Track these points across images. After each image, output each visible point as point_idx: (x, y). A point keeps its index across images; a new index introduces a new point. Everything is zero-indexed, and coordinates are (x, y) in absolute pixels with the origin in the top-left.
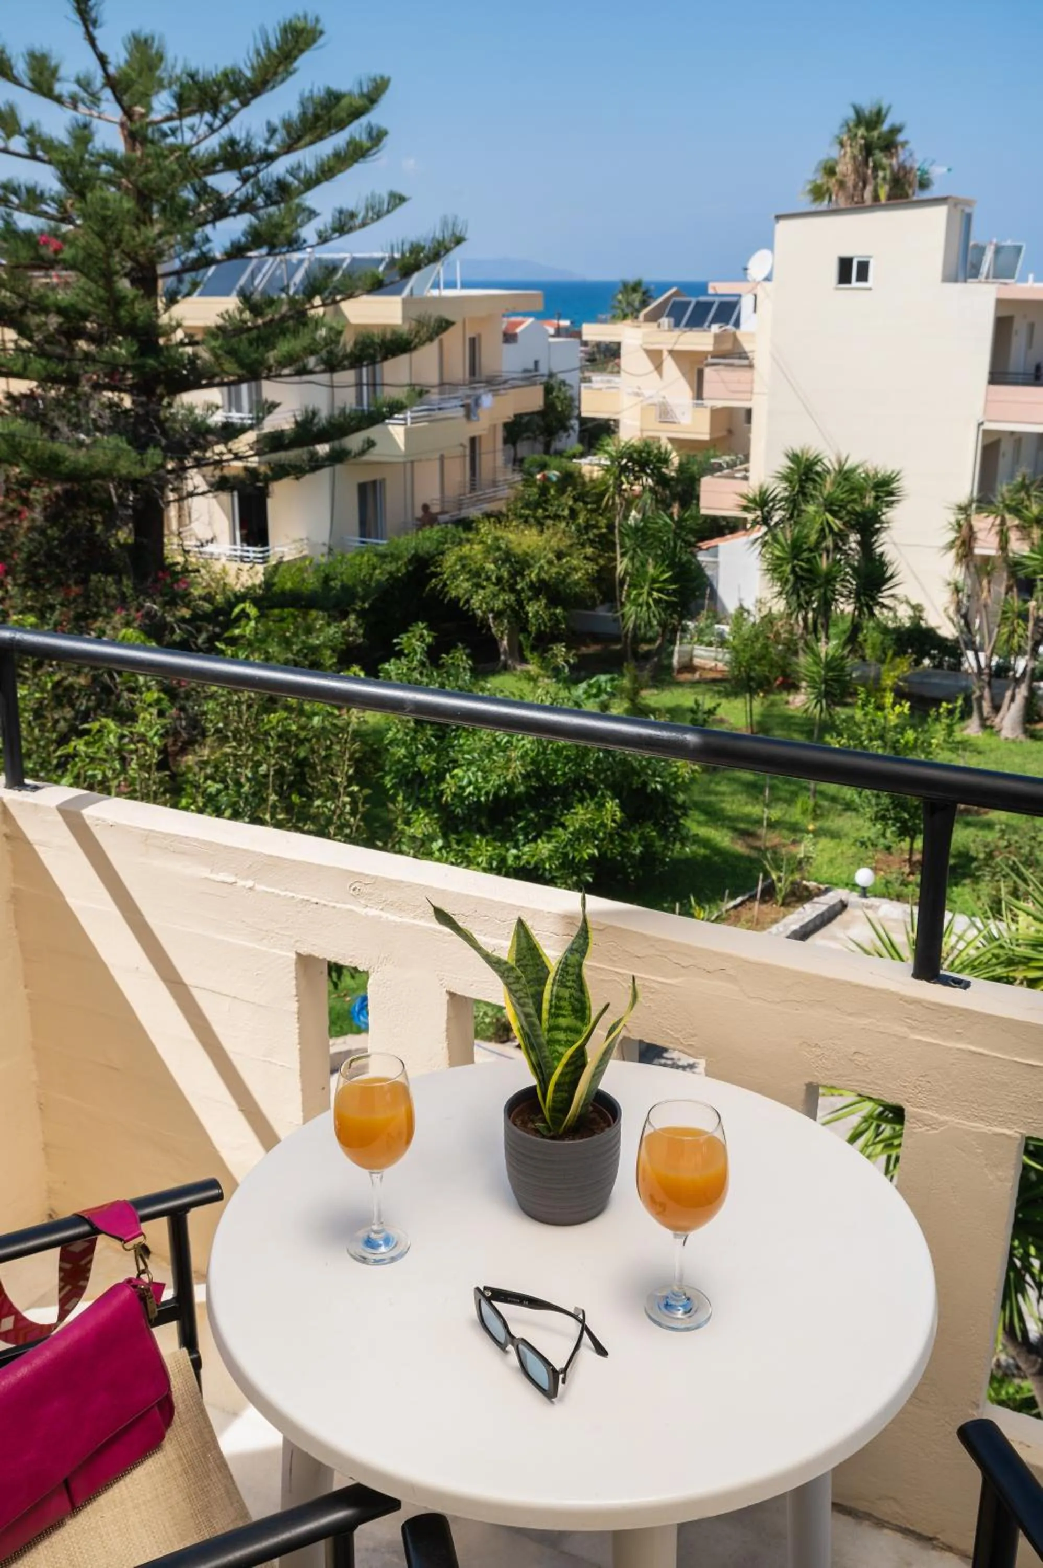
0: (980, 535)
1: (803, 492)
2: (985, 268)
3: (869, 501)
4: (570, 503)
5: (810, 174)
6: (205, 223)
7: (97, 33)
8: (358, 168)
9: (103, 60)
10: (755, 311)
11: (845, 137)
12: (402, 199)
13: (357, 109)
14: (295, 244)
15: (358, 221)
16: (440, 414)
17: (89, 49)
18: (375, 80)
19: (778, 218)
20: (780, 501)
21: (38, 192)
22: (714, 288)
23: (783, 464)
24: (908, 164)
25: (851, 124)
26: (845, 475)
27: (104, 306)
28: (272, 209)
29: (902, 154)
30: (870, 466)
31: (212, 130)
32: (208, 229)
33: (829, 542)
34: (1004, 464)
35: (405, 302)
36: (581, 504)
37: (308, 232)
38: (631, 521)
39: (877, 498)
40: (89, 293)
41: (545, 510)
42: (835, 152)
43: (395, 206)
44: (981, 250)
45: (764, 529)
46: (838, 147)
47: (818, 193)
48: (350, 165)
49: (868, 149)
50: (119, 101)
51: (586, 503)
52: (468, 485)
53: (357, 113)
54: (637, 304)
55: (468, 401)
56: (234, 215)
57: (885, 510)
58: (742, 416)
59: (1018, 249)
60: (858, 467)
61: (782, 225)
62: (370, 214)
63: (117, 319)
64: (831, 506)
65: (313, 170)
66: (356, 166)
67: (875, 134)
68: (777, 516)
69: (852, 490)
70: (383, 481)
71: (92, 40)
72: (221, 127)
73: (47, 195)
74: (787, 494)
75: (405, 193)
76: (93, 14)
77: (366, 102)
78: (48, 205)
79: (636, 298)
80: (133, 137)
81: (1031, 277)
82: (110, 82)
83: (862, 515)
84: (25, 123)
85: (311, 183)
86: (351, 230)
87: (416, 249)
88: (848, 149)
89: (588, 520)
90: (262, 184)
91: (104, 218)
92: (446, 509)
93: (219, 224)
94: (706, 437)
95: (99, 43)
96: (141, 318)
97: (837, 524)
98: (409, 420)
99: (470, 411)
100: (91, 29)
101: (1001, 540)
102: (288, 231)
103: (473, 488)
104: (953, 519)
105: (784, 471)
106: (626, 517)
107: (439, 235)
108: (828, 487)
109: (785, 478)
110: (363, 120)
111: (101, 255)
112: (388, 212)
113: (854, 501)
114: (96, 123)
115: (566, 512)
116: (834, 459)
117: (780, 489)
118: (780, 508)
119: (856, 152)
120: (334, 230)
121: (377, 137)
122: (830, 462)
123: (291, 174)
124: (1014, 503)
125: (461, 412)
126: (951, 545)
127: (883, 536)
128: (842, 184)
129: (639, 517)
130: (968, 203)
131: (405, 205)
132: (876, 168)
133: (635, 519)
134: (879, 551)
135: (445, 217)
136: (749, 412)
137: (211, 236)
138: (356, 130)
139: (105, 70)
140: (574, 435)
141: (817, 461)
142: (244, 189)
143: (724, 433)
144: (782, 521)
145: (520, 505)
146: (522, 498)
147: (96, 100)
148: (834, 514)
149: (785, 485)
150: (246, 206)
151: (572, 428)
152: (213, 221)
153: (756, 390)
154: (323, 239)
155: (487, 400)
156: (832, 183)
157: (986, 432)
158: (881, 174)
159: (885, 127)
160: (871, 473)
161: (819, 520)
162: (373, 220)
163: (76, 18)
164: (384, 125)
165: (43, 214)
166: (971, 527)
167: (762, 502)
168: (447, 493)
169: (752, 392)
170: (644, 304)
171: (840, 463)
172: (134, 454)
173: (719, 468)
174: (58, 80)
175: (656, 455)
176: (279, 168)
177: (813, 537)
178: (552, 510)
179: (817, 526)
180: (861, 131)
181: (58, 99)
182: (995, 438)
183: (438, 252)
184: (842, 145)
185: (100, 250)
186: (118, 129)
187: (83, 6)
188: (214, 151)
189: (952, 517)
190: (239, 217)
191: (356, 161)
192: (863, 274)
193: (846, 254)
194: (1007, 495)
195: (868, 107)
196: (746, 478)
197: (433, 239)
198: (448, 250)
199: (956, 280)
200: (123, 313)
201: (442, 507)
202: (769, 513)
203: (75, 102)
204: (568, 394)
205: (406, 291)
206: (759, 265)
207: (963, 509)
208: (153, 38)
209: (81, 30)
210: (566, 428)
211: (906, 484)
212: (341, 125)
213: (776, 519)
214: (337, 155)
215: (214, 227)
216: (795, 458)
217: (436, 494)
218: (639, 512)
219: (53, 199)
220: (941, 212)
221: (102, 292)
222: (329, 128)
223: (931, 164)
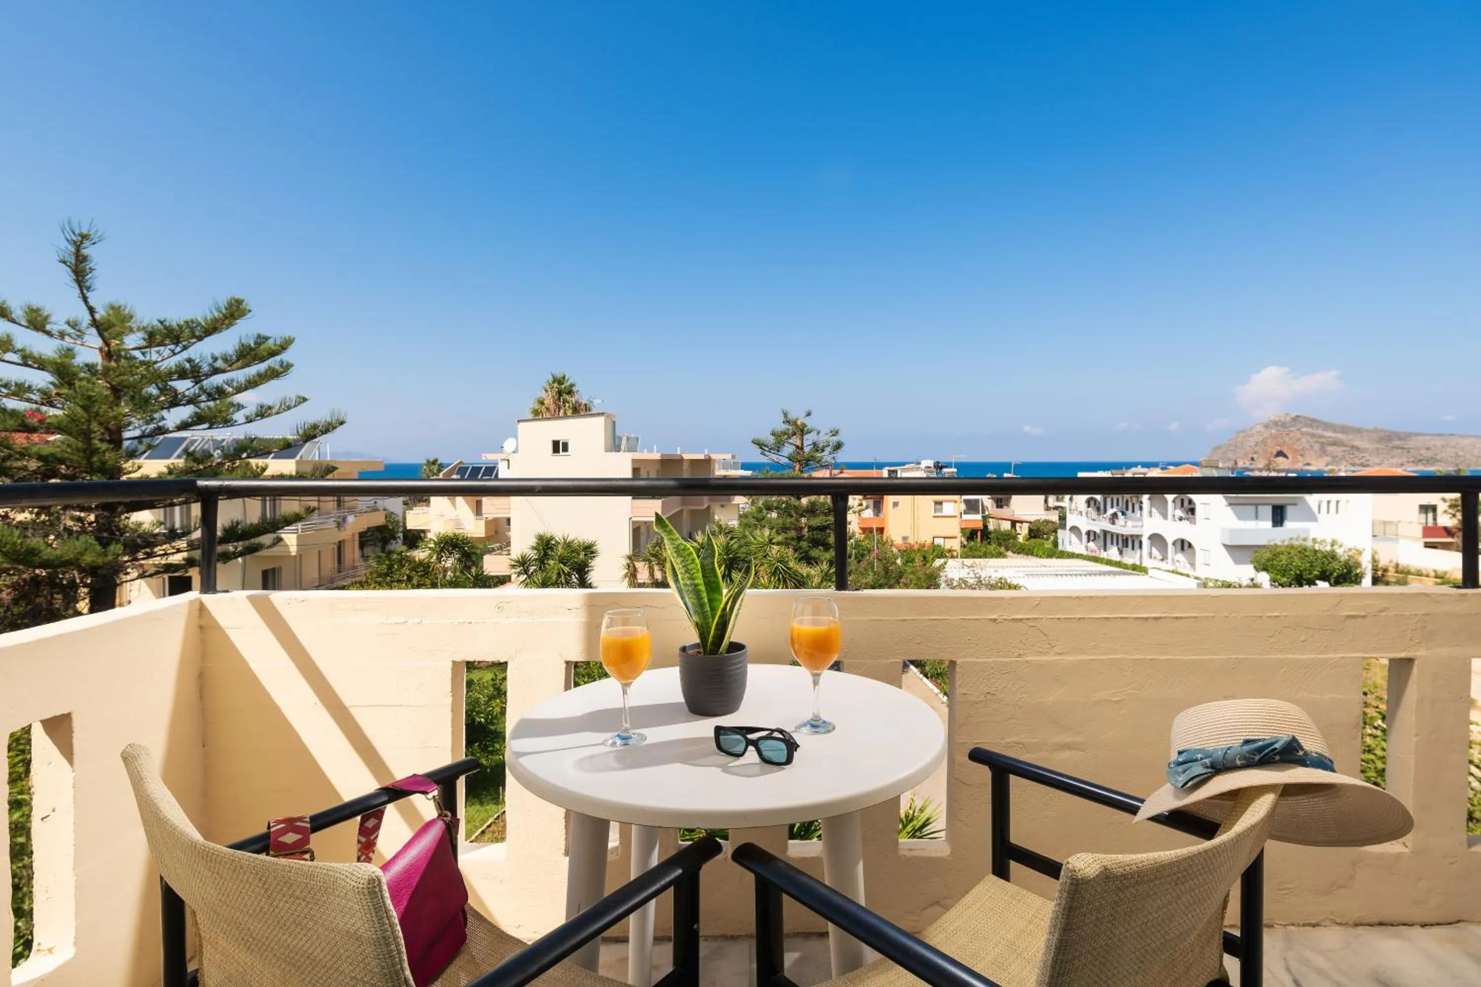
0: (639, 570)
1: (546, 554)
2: (623, 448)
3: (582, 556)
4: (408, 572)
5: (532, 404)
6: (162, 408)
7: (88, 294)
8: (273, 383)
9: (92, 310)
10: (509, 467)
11: (548, 387)
12: (305, 400)
13: (273, 351)
14: (228, 422)
15: (274, 411)
16: (322, 527)
17: (83, 304)
18: (285, 339)
19: (519, 421)
20: (533, 561)
21: (26, 385)
22: (485, 457)
23: (533, 541)
24: (580, 401)
25: (551, 382)
26: (568, 545)
27: (81, 454)
28: (211, 404)
29: (577, 396)
30: (581, 540)
31: (174, 354)
32: (165, 413)
33: (563, 579)
34: (643, 538)
35: (298, 463)
36: (414, 573)
37: (239, 416)
38: (448, 578)
39: (585, 555)
40: (69, 446)
41: (392, 577)
42: (543, 394)
43: (300, 403)
44: (620, 439)
45: (525, 576)
46: (544, 391)
47: (536, 413)
48: (269, 380)
49: (560, 393)
50: (101, 335)
51: (417, 572)
52: (336, 570)
53: (273, 354)
54: (435, 471)
55: (339, 520)
56: (184, 405)
57: (590, 561)
58: (505, 522)
59: (637, 439)
60: (573, 540)
61: (521, 424)
62: (283, 407)
63: (90, 463)
64: (563, 560)
65: (243, 382)
66: (272, 381)
67: (563, 386)
68: (532, 569)
69: (573, 551)
70: (280, 568)
71: (85, 299)
72: (180, 352)
73: (34, 388)
74: (536, 557)
75: (306, 397)
76: (88, 284)
77: (280, 349)
78: (34, 394)
79: (435, 468)
80: (108, 355)
81: (645, 450)
82: (95, 324)
83: (580, 565)
84: (19, 346)
85: (239, 390)
86: (269, 415)
87: (315, 427)
88: (550, 393)
89: (418, 582)
90: (205, 387)
91: (90, 397)
92: (322, 583)
93: (172, 410)
94: (483, 536)
95: (89, 300)
96: (109, 463)
97: (566, 569)
98: (300, 530)
99: (340, 525)
100: (85, 291)
101: (650, 572)
102: (224, 414)
103: (339, 571)
104: (625, 563)
105: (534, 545)
106: (445, 576)
107: (329, 419)
108: (560, 550)
109: (534, 548)
110: (278, 358)
111: (83, 420)
112: (295, 406)
113: (574, 557)
114: (78, 348)
115: (405, 578)
116: (561, 537)
117: (533, 555)
118: (533, 565)
119: (554, 394)
120: (257, 415)
121: (286, 367)
122: (559, 537)
123: (227, 384)
124: (654, 552)
125: (334, 525)
126: (626, 576)
127: (591, 573)
128: (548, 409)
129: (452, 575)
130: (613, 416)
131: (306, 403)
132: (565, 402)
133: (450, 576)
134: (589, 582)
135: (333, 410)
136: (509, 520)
137: (165, 417)
138: (274, 362)
139: (93, 316)
140: (400, 541)
141: (552, 538)
142: (192, 390)
143: (494, 533)
144: (535, 571)
145: (375, 575)
146: (377, 572)
147: (81, 334)
148: (565, 564)
149: (535, 552)
150: (192, 401)
151: (399, 537)
152: (168, 408)
153: (512, 508)
154: (249, 420)
155: (351, 519)
156: (543, 409)
157: (634, 522)
158: (567, 405)
159: (568, 384)
160: (581, 542)
161: (556, 567)
162: (285, 410)
163: (76, 286)
164: (291, 361)
165: (29, 400)
166: (634, 567)
167: (523, 563)
168: (323, 573)
169: (510, 509)
170: (439, 471)
171: (564, 539)
172: (98, 548)
173: (493, 550)
174: (50, 323)
175: (461, 541)
176: (218, 380)
177: (554, 578)
178: (396, 577)
179: (556, 572)
180: (556, 385)
181: (49, 334)
182: (637, 525)
183: (328, 428)
184: (546, 391)
185: (82, 417)
186: (97, 352)
187: (80, 278)
188: (171, 368)
189: (625, 562)
190: (187, 406)
191: (273, 378)
192: (565, 449)
193: (556, 439)
194: (650, 549)
195: (559, 375)
196: (509, 554)
197: (325, 421)
198: (334, 428)
199: (611, 451)
200: (95, 459)
201: (319, 582)
202: (527, 568)
203: (62, 335)
204: (396, 519)
205: (298, 458)
206: (509, 445)
207: (629, 558)
208: (126, 307)
209: (77, 291)
210: (395, 538)
211: (599, 547)
212: (262, 360)
213: (531, 571)
214: (259, 375)
215: (169, 411)
216: (540, 538)
217: (316, 575)
218: (452, 572)
219: (39, 390)
220: (601, 420)
221: (80, 445)
222: (255, 360)
223: (594, 399)
